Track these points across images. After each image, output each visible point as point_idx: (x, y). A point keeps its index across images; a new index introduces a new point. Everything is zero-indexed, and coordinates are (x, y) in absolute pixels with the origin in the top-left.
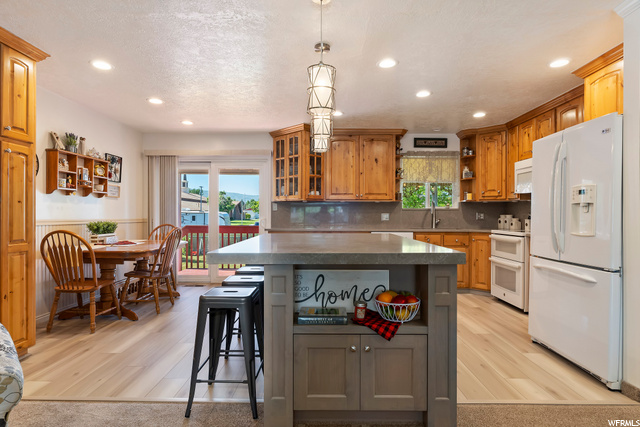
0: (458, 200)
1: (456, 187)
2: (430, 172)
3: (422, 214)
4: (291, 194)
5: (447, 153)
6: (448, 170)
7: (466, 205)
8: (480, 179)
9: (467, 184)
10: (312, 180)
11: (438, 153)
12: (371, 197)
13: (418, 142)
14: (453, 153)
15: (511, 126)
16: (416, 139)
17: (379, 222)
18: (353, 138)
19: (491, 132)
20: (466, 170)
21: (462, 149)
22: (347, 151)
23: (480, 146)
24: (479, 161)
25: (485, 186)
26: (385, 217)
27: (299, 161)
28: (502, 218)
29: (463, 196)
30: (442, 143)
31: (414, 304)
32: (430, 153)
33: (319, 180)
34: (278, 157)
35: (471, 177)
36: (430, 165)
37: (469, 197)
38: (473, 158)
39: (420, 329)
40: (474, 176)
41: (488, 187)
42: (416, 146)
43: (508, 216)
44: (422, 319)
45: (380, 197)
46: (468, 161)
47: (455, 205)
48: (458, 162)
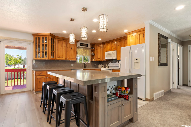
2: (84, 53)
3: (82, 64)
4: (43, 57)
6: (88, 53)
7: (93, 62)
8: (96, 56)
9: (92, 57)
10: (52, 52)
11: (86, 48)
12: (70, 59)
13: (81, 44)
14: (89, 48)
15: (104, 43)
16: (80, 43)
17: (71, 66)
18: (64, 40)
19: (99, 44)
20: (92, 53)
21: (91, 48)
22: (63, 44)
23: (96, 47)
24: (96, 51)
26: (72, 65)
27: (47, 46)
28: (99, 65)
29: (91, 59)
30: (87, 45)
31: (130, 89)
32: (84, 48)
33: (54, 53)
34: (36, 43)
35: (94, 55)
36: (84, 51)
37: (93, 60)
38: (94, 50)
40: (95, 55)
41: (98, 57)
42: (80, 45)
43: (101, 65)
44: (130, 93)
45: (72, 59)
46: (93, 51)
47: (89, 62)
48: (90, 51)
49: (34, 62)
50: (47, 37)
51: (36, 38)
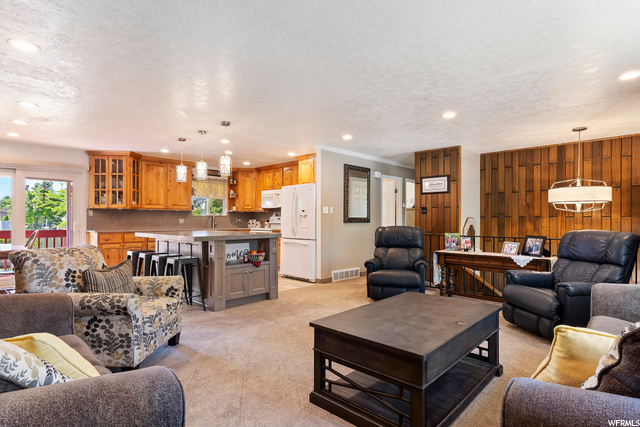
0: (226, 210)
1: (226, 203)
2: (211, 191)
3: (206, 219)
4: (114, 203)
5: (220, 181)
6: (222, 192)
7: (232, 214)
8: (241, 199)
9: (232, 201)
10: (134, 193)
11: (216, 180)
12: (175, 207)
14: (224, 181)
15: (259, 170)
17: (178, 224)
18: (163, 164)
19: (247, 171)
20: (232, 192)
21: (230, 179)
22: (158, 174)
23: (241, 178)
24: (240, 187)
25: (244, 202)
26: (181, 221)
27: (124, 178)
28: (251, 221)
29: (230, 208)
30: (218, 173)
31: (264, 254)
32: (211, 180)
33: (138, 194)
34: (97, 171)
35: (235, 197)
36: (210, 187)
37: (234, 209)
38: (236, 185)
39: (267, 262)
40: (237, 196)
41: (245, 203)
43: (254, 221)
44: (266, 259)
45: (181, 207)
46: (233, 186)
47: (225, 214)
48: (227, 186)
49: (91, 213)
50: (124, 160)
51: (97, 161)
